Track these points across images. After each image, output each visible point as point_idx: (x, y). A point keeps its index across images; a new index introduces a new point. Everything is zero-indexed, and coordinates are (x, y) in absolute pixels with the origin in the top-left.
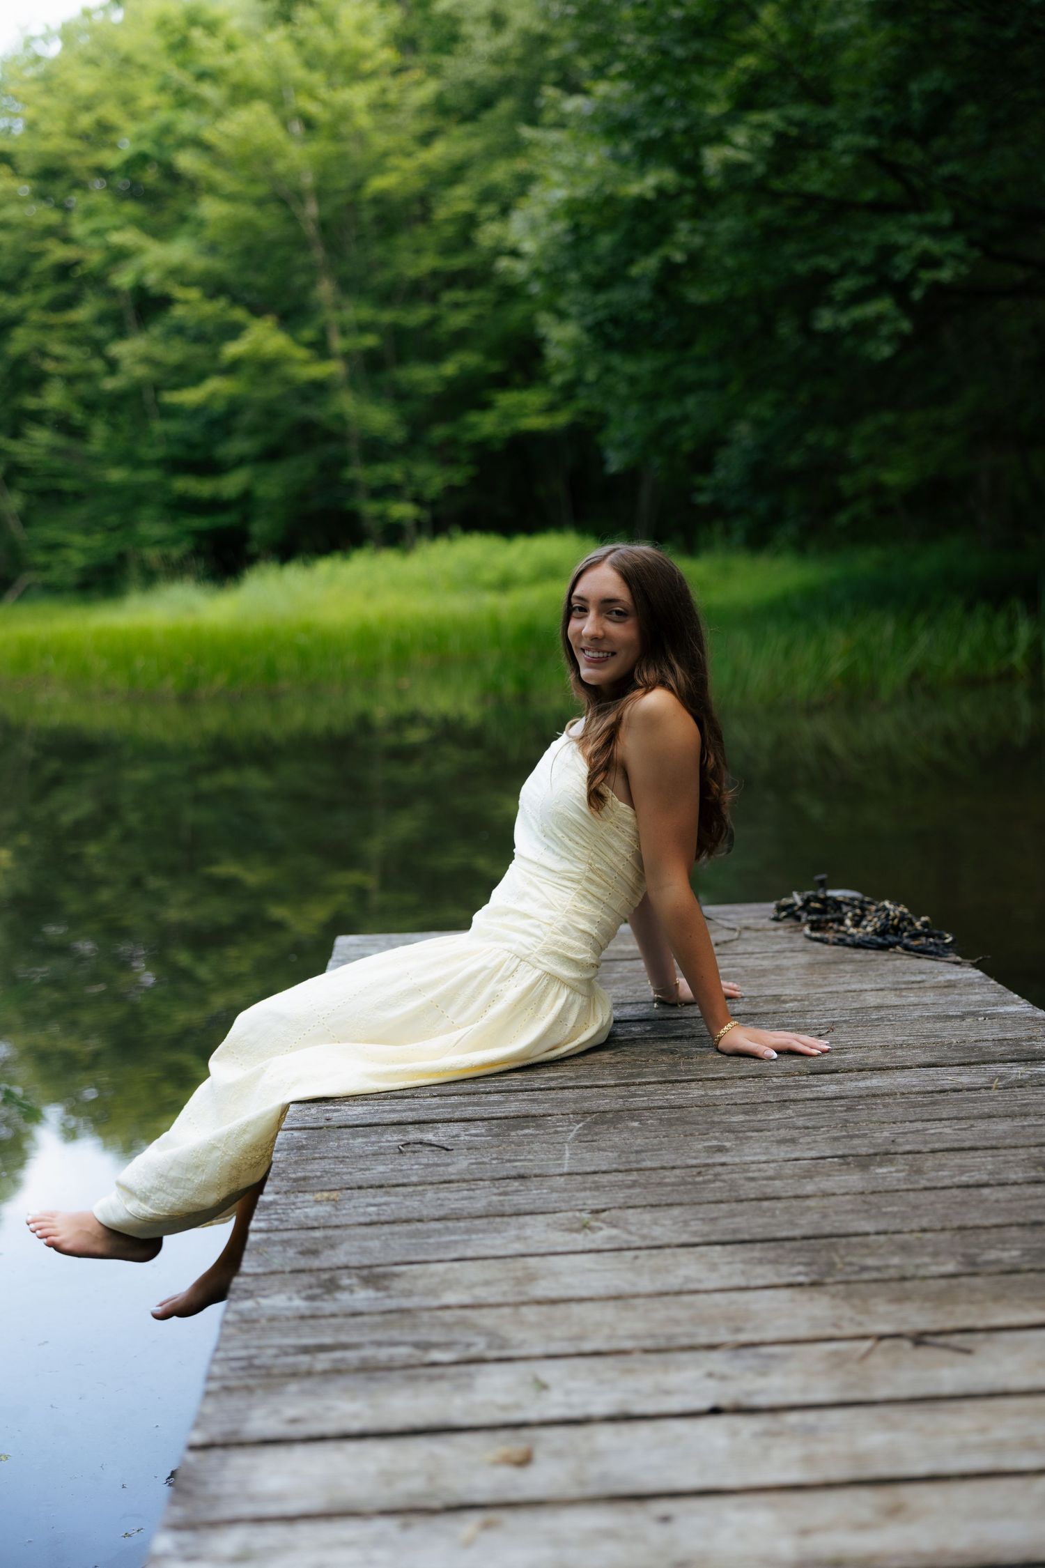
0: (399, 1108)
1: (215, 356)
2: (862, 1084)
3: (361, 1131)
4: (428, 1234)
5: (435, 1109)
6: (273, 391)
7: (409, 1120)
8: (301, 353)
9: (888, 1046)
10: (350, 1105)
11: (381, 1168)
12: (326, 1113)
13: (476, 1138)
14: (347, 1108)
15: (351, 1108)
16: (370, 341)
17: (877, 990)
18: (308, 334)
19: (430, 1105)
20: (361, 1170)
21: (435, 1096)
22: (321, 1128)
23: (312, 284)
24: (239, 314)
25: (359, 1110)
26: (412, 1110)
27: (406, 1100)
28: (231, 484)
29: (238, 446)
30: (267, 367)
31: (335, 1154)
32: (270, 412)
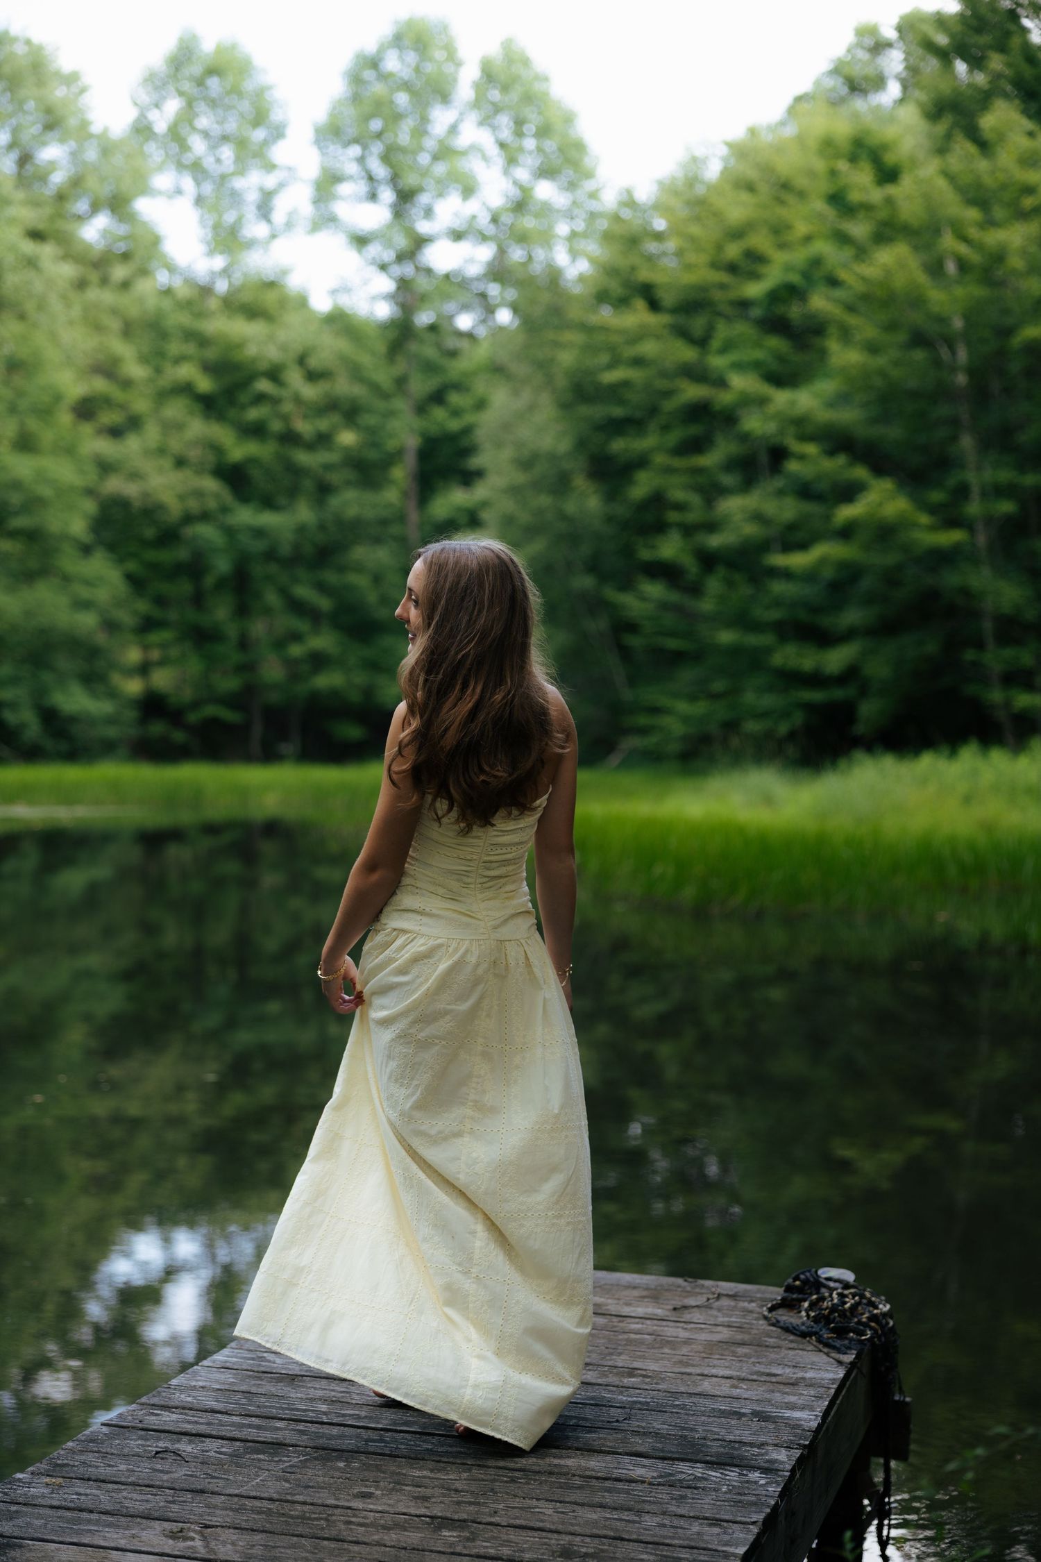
0: (202, 1420)
1: (828, 518)
2: (562, 1462)
3: (150, 1435)
4: (79, 1521)
5: (227, 1426)
6: (890, 559)
7: (194, 1432)
8: (924, 519)
9: (639, 1432)
10: (173, 1413)
11: (123, 1467)
12: (148, 1415)
13: (218, 1455)
14: (168, 1414)
15: (170, 1414)
16: (1007, 507)
17: (727, 1378)
18: (936, 496)
19: (227, 1422)
20: (109, 1466)
21: (243, 1415)
22: (128, 1427)
23: (954, 438)
24: (860, 472)
25: (174, 1417)
26: (209, 1424)
27: (218, 1415)
28: (835, 659)
29: (852, 616)
30: (885, 533)
31: (109, 1450)
32: (892, 578)
